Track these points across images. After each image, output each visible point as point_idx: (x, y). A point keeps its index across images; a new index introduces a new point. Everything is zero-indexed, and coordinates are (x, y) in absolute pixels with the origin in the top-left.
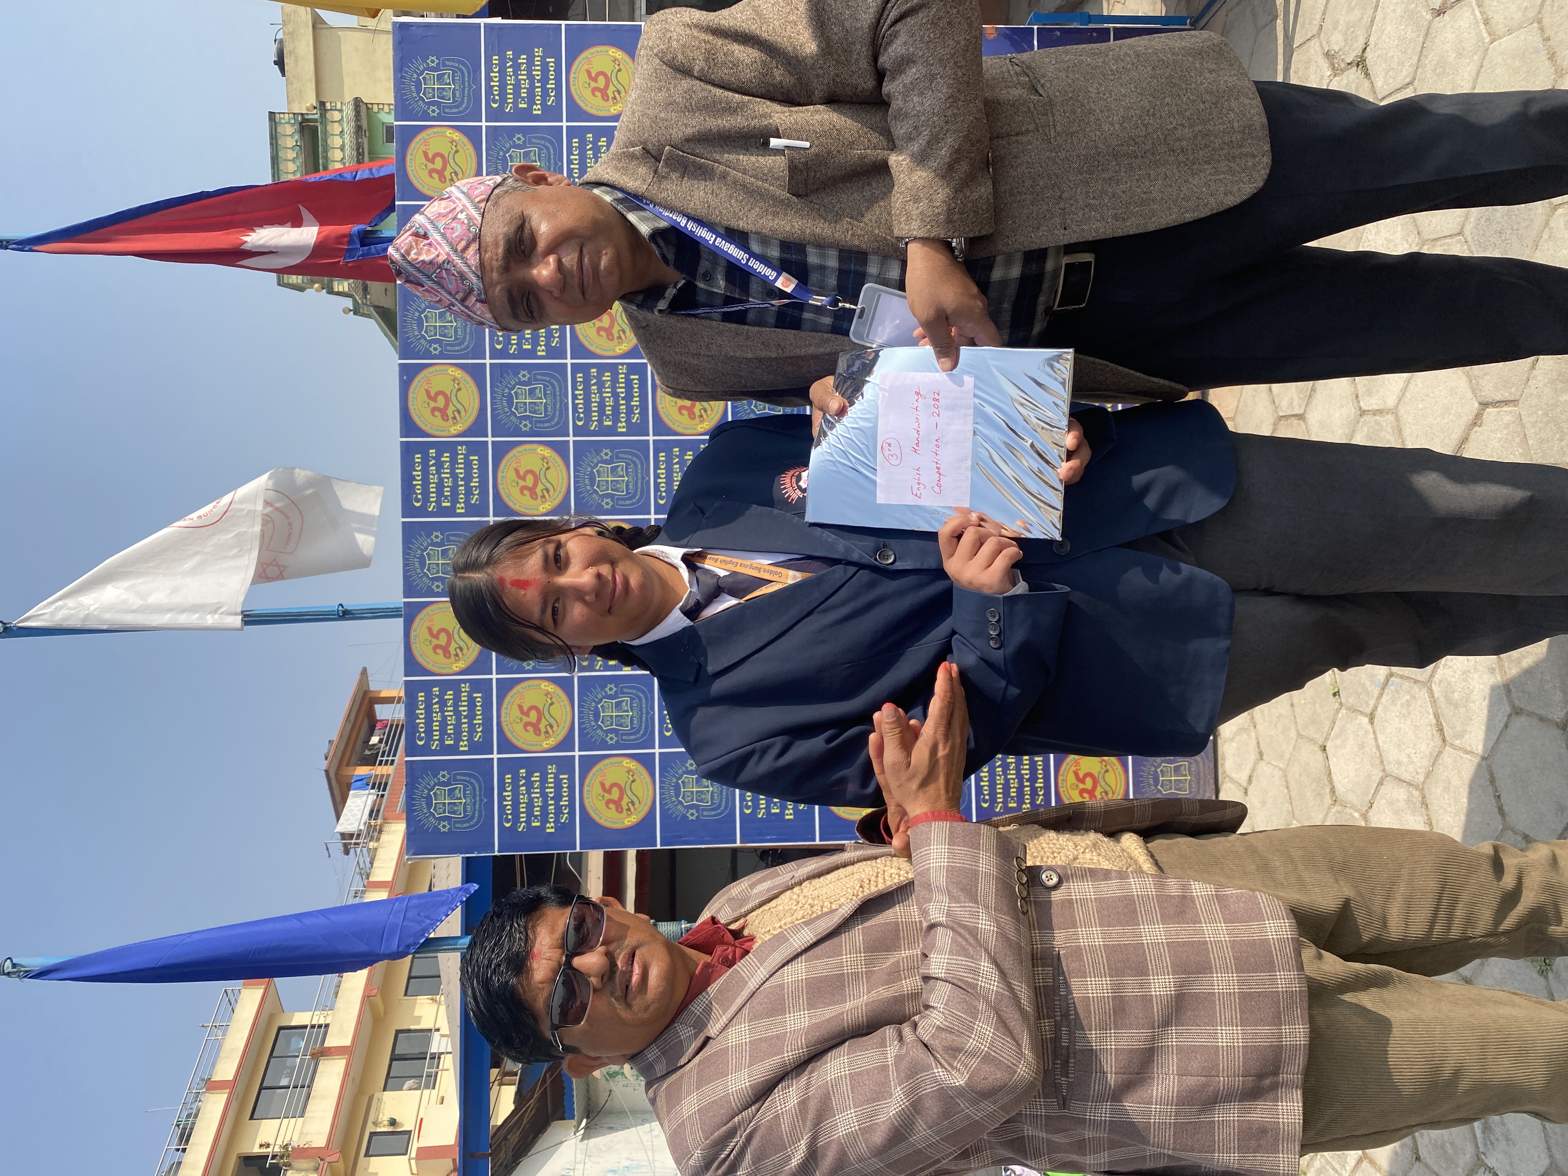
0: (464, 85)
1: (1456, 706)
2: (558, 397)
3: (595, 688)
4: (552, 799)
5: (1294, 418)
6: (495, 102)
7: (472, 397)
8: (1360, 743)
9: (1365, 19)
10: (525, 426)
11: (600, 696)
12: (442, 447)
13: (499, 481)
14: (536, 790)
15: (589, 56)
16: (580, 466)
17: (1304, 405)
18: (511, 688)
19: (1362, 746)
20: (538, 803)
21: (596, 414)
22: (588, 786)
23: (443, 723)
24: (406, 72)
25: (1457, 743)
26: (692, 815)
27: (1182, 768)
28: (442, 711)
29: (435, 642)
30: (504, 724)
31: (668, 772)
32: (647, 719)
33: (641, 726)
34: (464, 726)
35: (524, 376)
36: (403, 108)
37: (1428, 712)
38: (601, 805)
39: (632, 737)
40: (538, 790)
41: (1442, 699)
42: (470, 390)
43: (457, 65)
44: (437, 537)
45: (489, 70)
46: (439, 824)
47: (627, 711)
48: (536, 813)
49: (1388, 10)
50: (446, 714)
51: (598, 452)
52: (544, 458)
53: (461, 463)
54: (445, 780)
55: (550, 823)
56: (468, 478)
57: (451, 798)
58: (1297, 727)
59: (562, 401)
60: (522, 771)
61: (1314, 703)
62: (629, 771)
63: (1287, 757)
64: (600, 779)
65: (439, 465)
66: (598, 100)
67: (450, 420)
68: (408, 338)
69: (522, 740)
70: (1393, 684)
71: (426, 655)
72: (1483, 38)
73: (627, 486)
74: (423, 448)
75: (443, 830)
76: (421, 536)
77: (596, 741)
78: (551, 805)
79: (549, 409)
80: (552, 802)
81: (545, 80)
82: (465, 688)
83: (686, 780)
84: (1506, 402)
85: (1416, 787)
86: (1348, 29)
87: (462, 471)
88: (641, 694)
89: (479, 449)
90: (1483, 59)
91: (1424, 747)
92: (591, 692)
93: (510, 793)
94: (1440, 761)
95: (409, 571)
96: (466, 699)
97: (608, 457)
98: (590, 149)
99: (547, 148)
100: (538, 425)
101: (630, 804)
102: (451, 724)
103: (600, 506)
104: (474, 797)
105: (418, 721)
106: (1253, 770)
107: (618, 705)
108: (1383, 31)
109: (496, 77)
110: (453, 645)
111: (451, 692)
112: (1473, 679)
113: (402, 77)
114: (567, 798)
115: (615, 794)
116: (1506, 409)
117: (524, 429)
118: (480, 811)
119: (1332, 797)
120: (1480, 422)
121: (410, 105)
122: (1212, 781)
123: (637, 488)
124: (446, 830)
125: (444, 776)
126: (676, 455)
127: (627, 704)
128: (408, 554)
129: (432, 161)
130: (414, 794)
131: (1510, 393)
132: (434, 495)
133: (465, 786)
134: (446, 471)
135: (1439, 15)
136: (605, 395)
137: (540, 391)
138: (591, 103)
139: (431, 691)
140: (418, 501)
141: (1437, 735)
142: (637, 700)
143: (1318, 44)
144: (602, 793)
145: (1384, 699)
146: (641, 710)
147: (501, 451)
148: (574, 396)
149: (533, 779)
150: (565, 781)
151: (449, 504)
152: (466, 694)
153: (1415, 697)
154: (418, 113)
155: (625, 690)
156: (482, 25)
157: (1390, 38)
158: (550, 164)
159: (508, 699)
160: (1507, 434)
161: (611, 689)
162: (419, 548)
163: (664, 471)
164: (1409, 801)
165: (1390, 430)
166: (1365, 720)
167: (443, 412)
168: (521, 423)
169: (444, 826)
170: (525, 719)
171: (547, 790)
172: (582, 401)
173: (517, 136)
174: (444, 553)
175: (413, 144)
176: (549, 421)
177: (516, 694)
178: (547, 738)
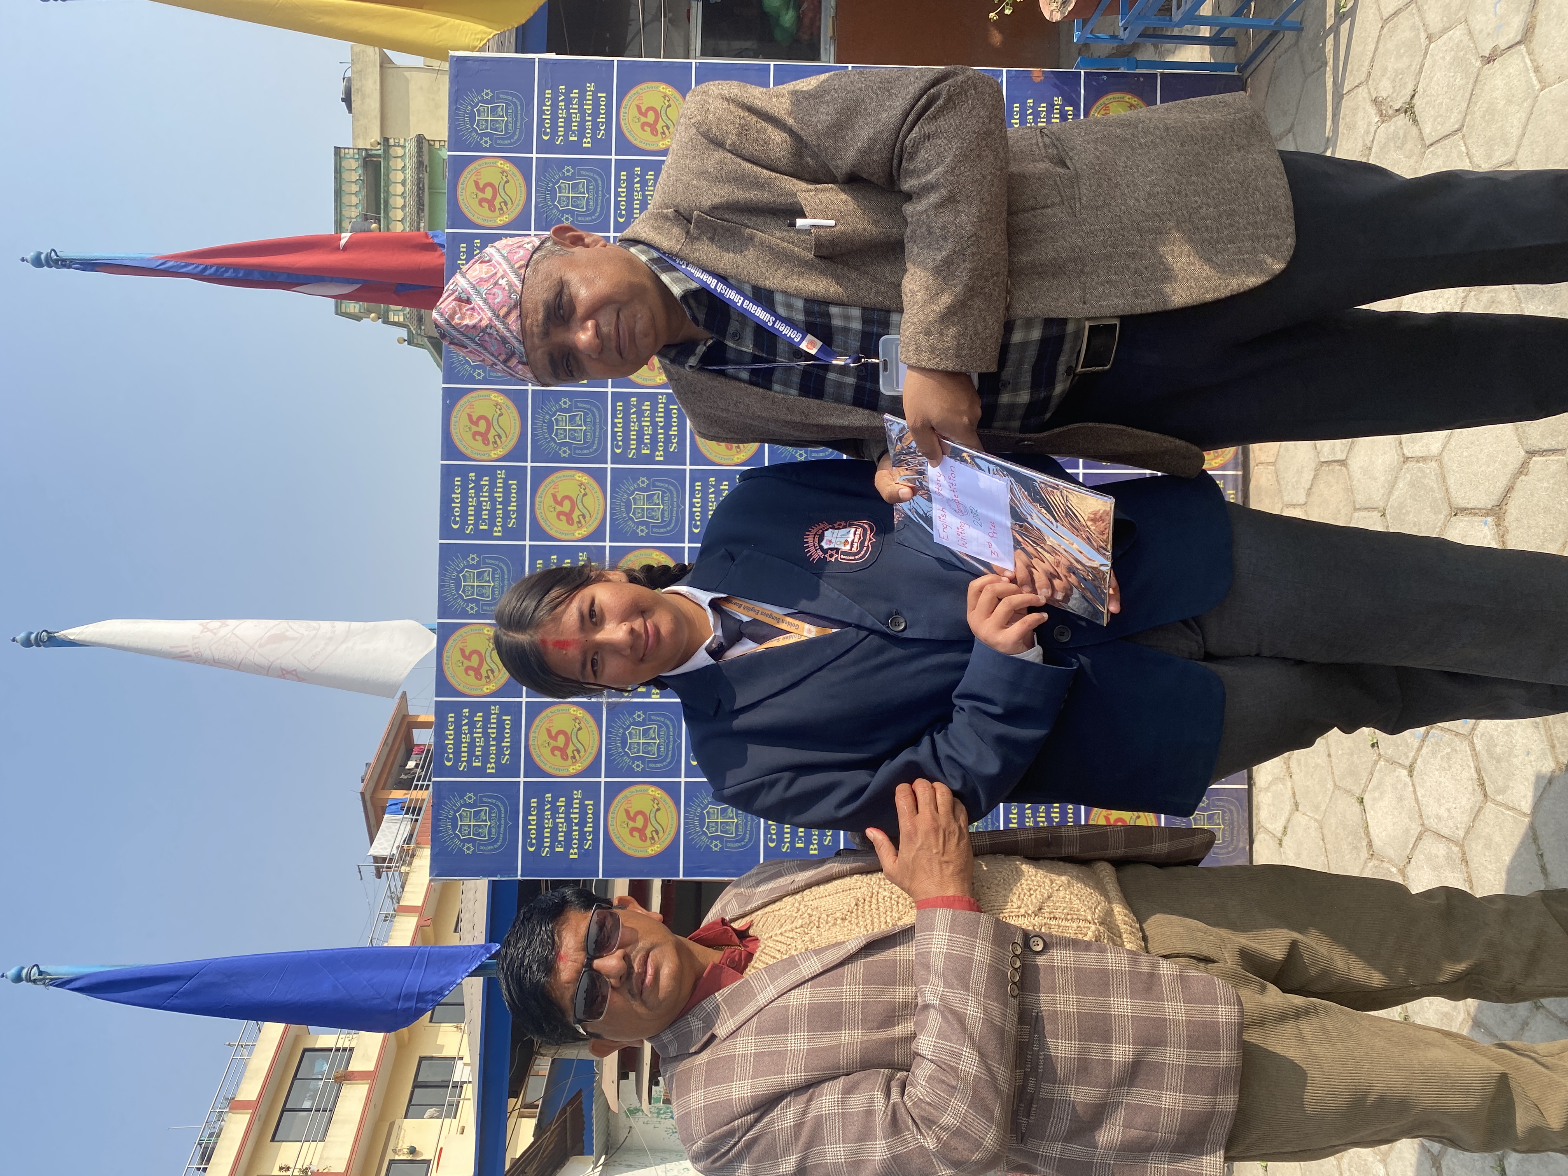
0: (516, 118)
1: (1499, 761)
2: (598, 426)
3: (623, 714)
4: (576, 824)
5: (1335, 464)
6: (546, 134)
7: (513, 422)
8: (1398, 796)
9: (1414, 66)
10: (565, 452)
11: (628, 723)
12: (482, 471)
13: (537, 506)
14: (561, 815)
15: (640, 91)
16: (617, 493)
17: (1346, 451)
18: (540, 712)
19: (1400, 799)
20: (563, 828)
21: (634, 442)
22: (613, 813)
23: (472, 745)
24: (461, 104)
25: (1499, 798)
26: (716, 845)
27: (1216, 817)
28: (471, 732)
29: (467, 663)
30: (532, 748)
31: (694, 802)
32: (673, 747)
33: (667, 754)
34: (492, 748)
35: (565, 403)
36: (457, 140)
37: (1469, 766)
38: (625, 833)
39: (658, 765)
40: (563, 815)
41: (1484, 752)
42: (511, 415)
43: (510, 98)
44: (473, 559)
45: (541, 103)
46: (464, 846)
47: (654, 739)
48: (560, 839)
49: (1437, 58)
50: (475, 735)
51: (635, 480)
52: (581, 484)
53: (500, 487)
54: (471, 801)
55: (574, 849)
56: (506, 502)
57: (476, 821)
58: (1333, 778)
59: (601, 428)
60: (547, 795)
61: (1352, 754)
62: (654, 799)
63: (1323, 808)
64: (625, 806)
65: (478, 488)
66: (647, 135)
67: (491, 445)
68: (452, 363)
69: (549, 765)
70: (1433, 736)
71: (457, 676)
72: (1533, 86)
73: (662, 514)
74: (463, 471)
75: (467, 852)
76: (457, 557)
77: (622, 768)
78: (576, 830)
79: (589, 436)
80: (577, 828)
81: (595, 114)
82: (495, 710)
83: (711, 811)
84: (1553, 451)
85: (1456, 843)
86: (1396, 76)
87: (501, 495)
88: (668, 722)
89: (518, 474)
90: (1533, 107)
91: (1464, 801)
92: (619, 718)
93: (535, 818)
94: (1481, 817)
95: (445, 592)
96: (495, 721)
97: (645, 485)
98: (637, 183)
99: (596, 180)
100: (577, 452)
101: (654, 833)
102: (479, 746)
103: (635, 533)
104: (500, 820)
105: (447, 742)
106: (1288, 820)
107: (646, 732)
108: (1432, 78)
109: (548, 110)
110: (485, 667)
111: (481, 714)
112: (1515, 733)
113: (457, 109)
114: (591, 825)
115: (640, 822)
116: (1553, 457)
117: (563, 455)
118: (505, 834)
119: (1368, 851)
120: (1526, 470)
121: (463, 135)
122: (1246, 831)
123: (672, 516)
124: (470, 852)
125: (470, 798)
126: (712, 485)
127: (654, 732)
128: (445, 575)
129: (482, 190)
130: (441, 815)
131: (1558, 443)
132: (472, 518)
133: (491, 809)
134: (485, 494)
135: (1489, 62)
136: (643, 424)
137: (580, 419)
138: (640, 137)
139: (461, 712)
140: (456, 523)
141: (1478, 790)
142: (664, 728)
143: (1366, 90)
144: (626, 820)
145: (1424, 750)
146: (668, 738)
147: (540, 476)
148: (612, 425)
149: (558, 804)
150: (590, 807)
151: (486, 527)
152: (495, 716)
153: (1456, 750)
154: (470, 143)
155: (653, 717)
156: (537, 60)
157: (1439, 85)
158: (598, 196)
159: (537, 722)
160: (1554, 484)
161: (639, 716)
163: (699, 500)
164: (1448, 857)
165: (1433, 477)
166: (1405, 772)
167: (484, 436)
168: (560, 449)
169: (468, 849)
170: (553, 743)
171: (572, 816)
172: (621, 430)
173: (566, 168)
174: (480, 574)
175: (465, 173)
176: (588, 448)
177: (544, 718)
178: (574, 763)
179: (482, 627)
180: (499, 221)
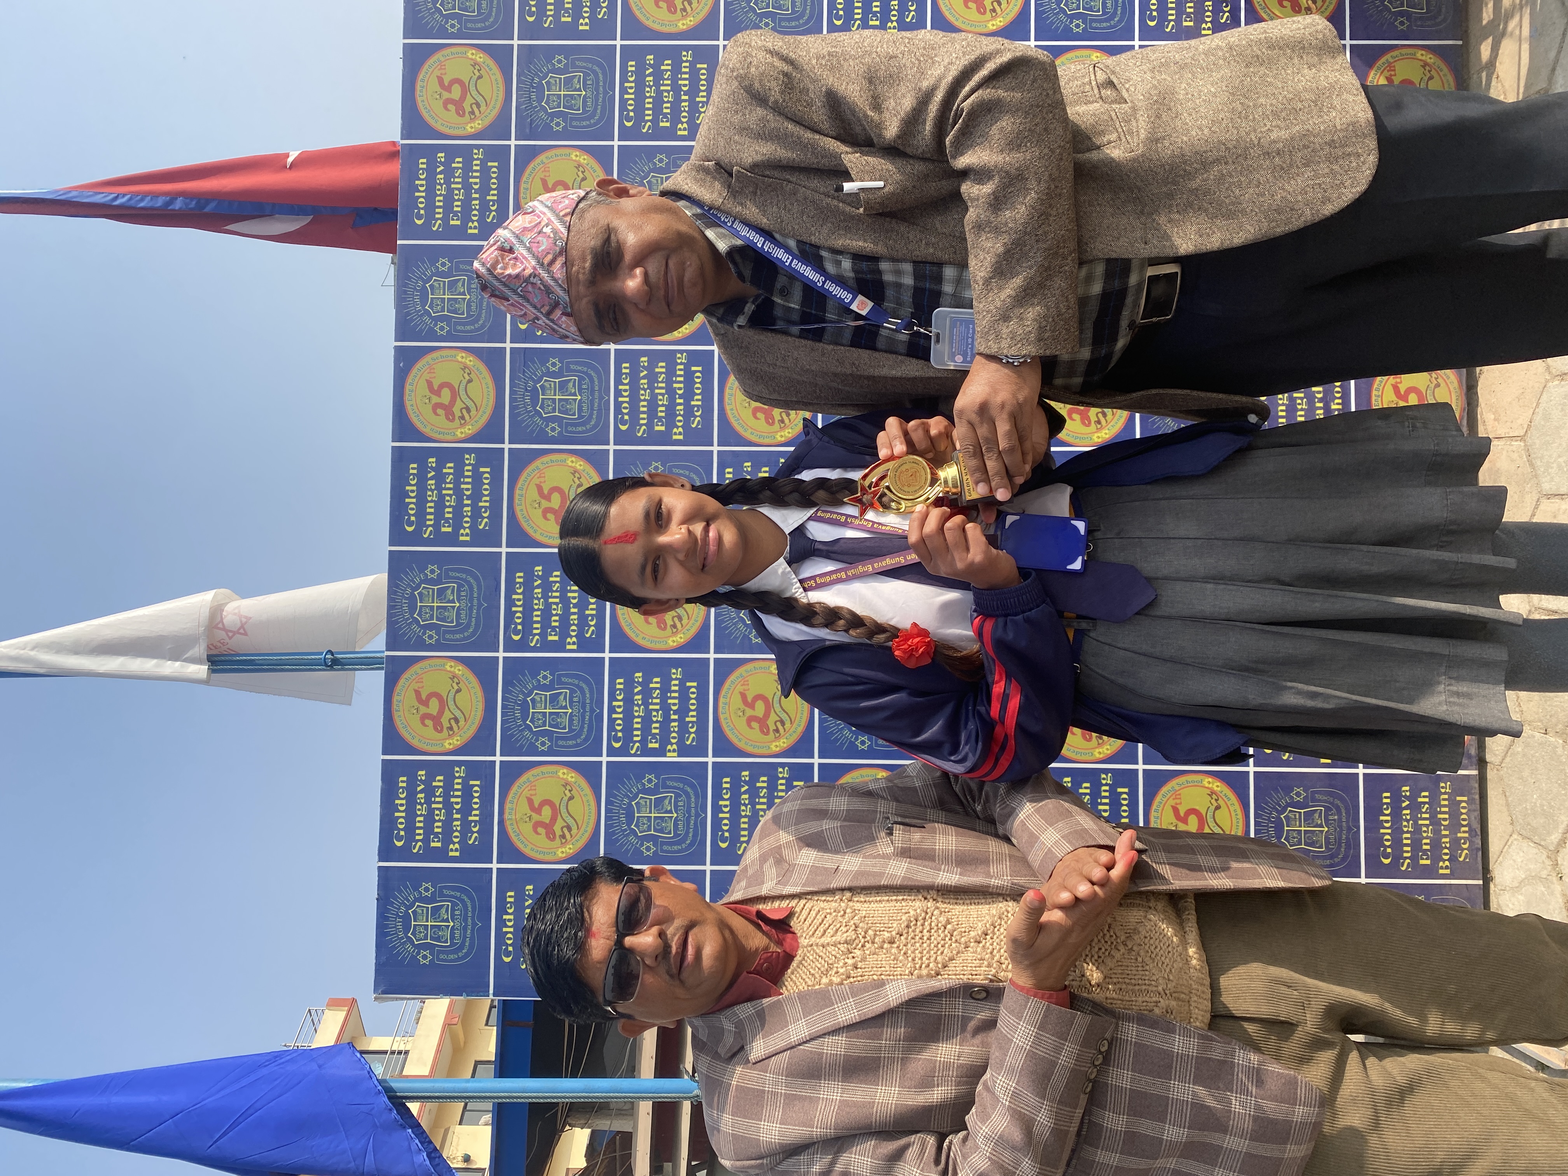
2: (597, 393)
3: (629, 779)
6: (531, 14)
7: (485, 390)
10: (553, 429)
11: (634, 790)
12: (444, 455)
13: (516, 501)
18: (519, 775)
21: (645, 416)
23: (430, 819)
28: (428, 802)
29: (423, 710)
30: (508, 823)
32: (695, 823)
33: (687, 833)
34: (455, 823)
35: (554, 364)
36: (415, 23)
39: (675, 848)
42: (484, 382)
44: (432, 572)
46: (418, 953)
47: (670, 812)
50: (434, 806)
51: (646, 465)
52: (575, 472)
53: (468, 477)
54: (428, 894)
56: (476, 496)
57: (435, 920)
59: (601, 398)
60: (528, 887)
65: (440, 478)
66: (662, 13)
67: (457, 421)
68: (408, 314)
69: (530, 846)
71: (411, 727)
74: (421, 456)
75: (422, 961)
76: (412, 569)
79: (584, 408)
82: (460, 772)
87: (469, 486)
89: (492, 458)
93: (512, 917)
95: (395, 615)
96: (459, 787)
98: (649, 75)
102: (439, 821)
104: (466, 920)
105: (397, 814)
107: (659, 802)
110: (447, 715)
111: (441, 778)
117: (551, 434)
118: (472, 938)
121: (423, 18)
124: (426, 962)
127: (670, 802)
128: (395, 593)
129: (448, 89)
130: (388, 911)
132: (432, 517)
133: (454, 905)
134: (448, 486)
136: (657, 391)
137: (574, 386)
138: (653, 15)
139: (416, 775)
140: (410, 525)
142: (684, 797)
147: (521, 461)
148: (616, 393)
151: (450, 530)
152: (460, 781)
154: (432, 28)
155: (668, 783)
158: (598, 93)
159: (514, 789)
162: (409, 585)
167: (448, 409)
168: (547, 426)
169: (425, 957)
170: (536, 817)
172: (627, 399)
173: (558, 57)
174: (441, 593)
175: (426, 66)
176: (583, 424)
177: (524, 783)
178: (563, 844)
179: (445, 661)
180: (470, 129)
